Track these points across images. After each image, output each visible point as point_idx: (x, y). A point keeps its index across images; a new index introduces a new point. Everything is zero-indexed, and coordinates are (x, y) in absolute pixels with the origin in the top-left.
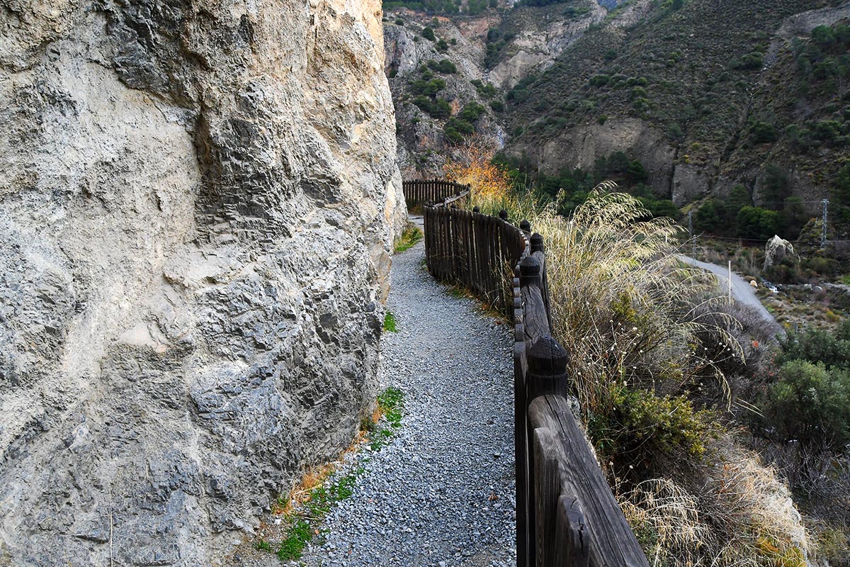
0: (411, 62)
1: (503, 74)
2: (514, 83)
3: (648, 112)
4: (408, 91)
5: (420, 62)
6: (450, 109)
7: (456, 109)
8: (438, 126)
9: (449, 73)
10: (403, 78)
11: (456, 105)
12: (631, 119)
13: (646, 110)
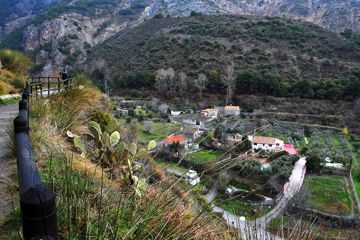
0: (62, 34)
1: (98, 40)
2: (101, 43)
3: (107, 57)
4: (58, 45)
5: (65, 34)
6: (70, 52)
7: (72, 51)
8: (64, 57)
9: (74, 39)
10: (58, 40)
11: (72, 50)
12: (103, 59)
13: (107, 56)
